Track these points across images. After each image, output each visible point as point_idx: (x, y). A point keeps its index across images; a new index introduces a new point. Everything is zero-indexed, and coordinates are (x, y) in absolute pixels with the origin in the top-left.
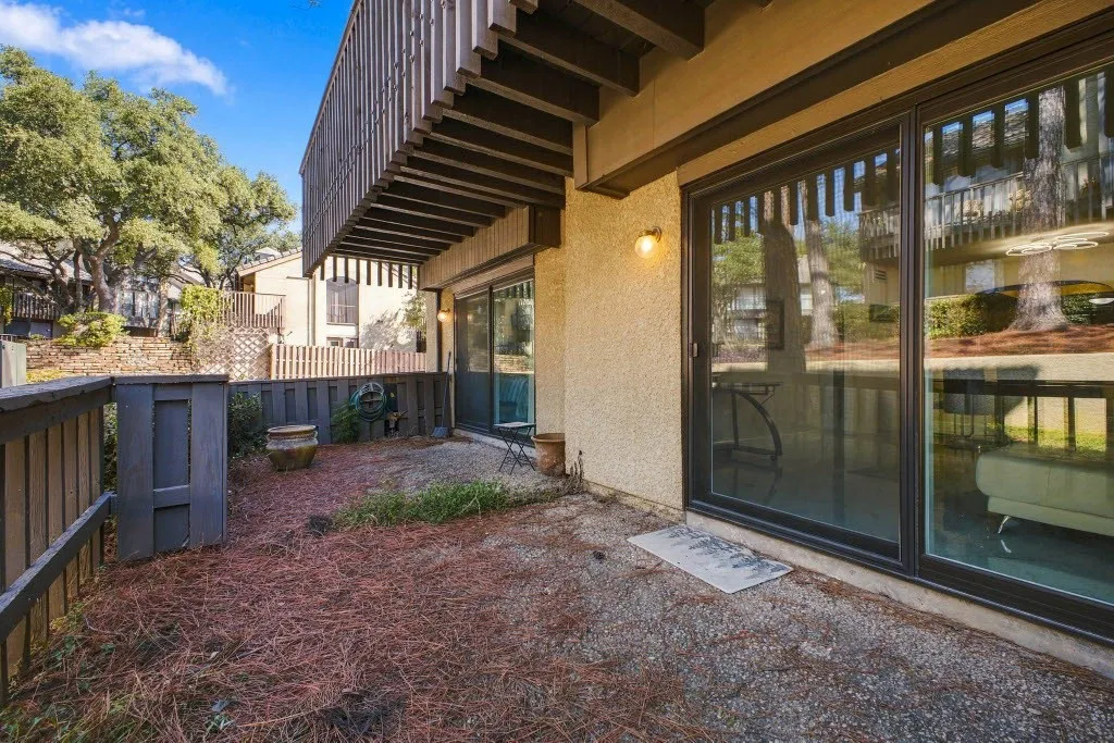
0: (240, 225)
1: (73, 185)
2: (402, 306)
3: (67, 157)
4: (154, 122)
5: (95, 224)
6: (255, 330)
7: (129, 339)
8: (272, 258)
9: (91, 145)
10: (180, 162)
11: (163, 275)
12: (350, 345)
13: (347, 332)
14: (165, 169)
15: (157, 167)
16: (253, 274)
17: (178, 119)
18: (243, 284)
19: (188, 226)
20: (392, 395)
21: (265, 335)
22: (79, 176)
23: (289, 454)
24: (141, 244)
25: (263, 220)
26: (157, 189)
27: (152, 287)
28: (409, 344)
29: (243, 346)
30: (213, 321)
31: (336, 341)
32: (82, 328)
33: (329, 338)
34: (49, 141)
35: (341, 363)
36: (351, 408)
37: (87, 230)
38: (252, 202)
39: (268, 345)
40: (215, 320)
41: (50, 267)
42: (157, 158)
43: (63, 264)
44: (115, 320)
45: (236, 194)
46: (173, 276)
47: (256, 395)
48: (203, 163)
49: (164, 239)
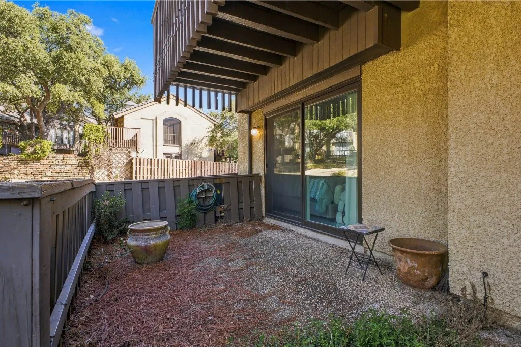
0: (115, 89)
1: (24, 65)
2: (207, 134)
3: (20, 49)
4: (68, 29)
5: (36, 88)
6: (124, 149)
7: (55, 155)
8: (133, 107)
9: (33, 42)
10: (82, 51)
11: (76, 120)
12: (176, 157)
13: (175, 150)
14: (73, 55)
15: (69, 54)
16: (122, 117)
17: (81, 27)
18: (118, 122)
19: (86, 89)
20: (219, 192)
21: (129, 152)
22: (27, 60)
23: (147, 250)
24: (60, 98)
25: (128, 86)
26: (69, 66)
27: (70, 127)
28: (209, 157)
29: (117, 159)
30: (100, 144)
31: (168, 155)
32: (31, 149)
33: (164, 154)
34: (10, 40)
35: (172, 168)
36: (190, 203)
37: (32, 92)
38: (122, 76)
39: (131, 158)
40: (102, 143)
41: (19, 117)
42: (69, 49)
43: (25, 115)
44: (48, 144)
45: (113, 70)
46: (82, 121)
47: (120, 193)
48: (95, 52)
49: (73, 96)
